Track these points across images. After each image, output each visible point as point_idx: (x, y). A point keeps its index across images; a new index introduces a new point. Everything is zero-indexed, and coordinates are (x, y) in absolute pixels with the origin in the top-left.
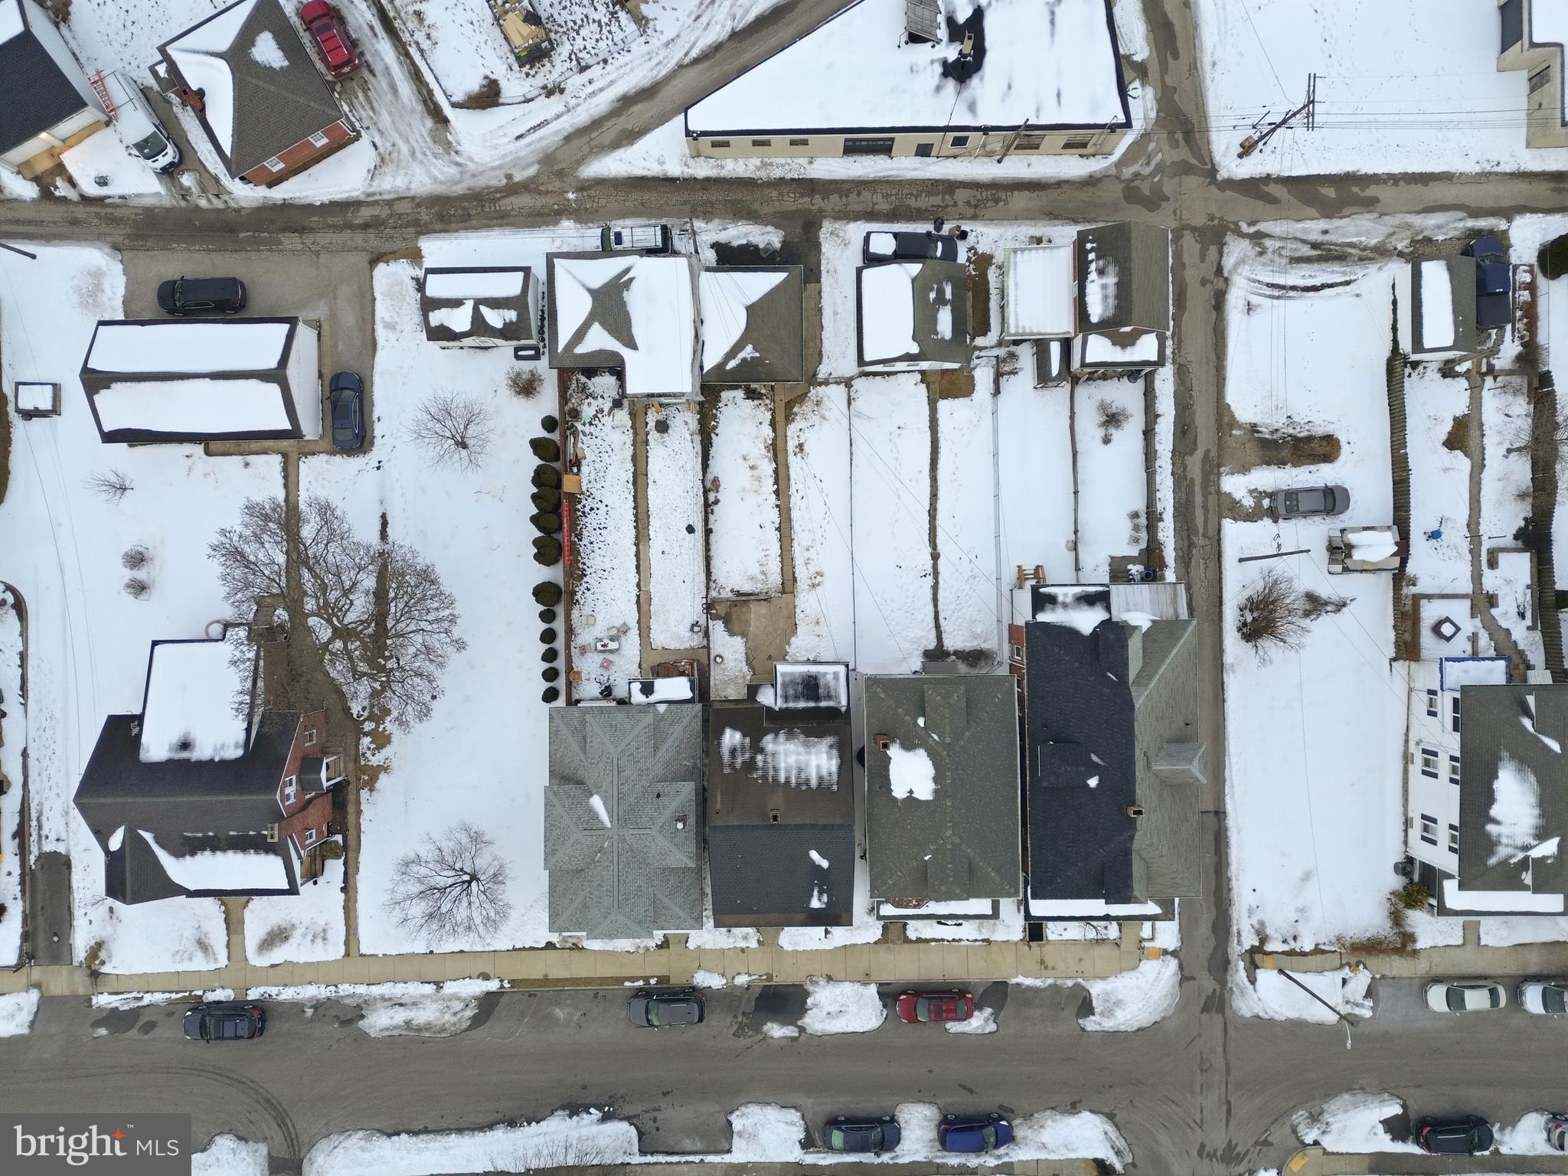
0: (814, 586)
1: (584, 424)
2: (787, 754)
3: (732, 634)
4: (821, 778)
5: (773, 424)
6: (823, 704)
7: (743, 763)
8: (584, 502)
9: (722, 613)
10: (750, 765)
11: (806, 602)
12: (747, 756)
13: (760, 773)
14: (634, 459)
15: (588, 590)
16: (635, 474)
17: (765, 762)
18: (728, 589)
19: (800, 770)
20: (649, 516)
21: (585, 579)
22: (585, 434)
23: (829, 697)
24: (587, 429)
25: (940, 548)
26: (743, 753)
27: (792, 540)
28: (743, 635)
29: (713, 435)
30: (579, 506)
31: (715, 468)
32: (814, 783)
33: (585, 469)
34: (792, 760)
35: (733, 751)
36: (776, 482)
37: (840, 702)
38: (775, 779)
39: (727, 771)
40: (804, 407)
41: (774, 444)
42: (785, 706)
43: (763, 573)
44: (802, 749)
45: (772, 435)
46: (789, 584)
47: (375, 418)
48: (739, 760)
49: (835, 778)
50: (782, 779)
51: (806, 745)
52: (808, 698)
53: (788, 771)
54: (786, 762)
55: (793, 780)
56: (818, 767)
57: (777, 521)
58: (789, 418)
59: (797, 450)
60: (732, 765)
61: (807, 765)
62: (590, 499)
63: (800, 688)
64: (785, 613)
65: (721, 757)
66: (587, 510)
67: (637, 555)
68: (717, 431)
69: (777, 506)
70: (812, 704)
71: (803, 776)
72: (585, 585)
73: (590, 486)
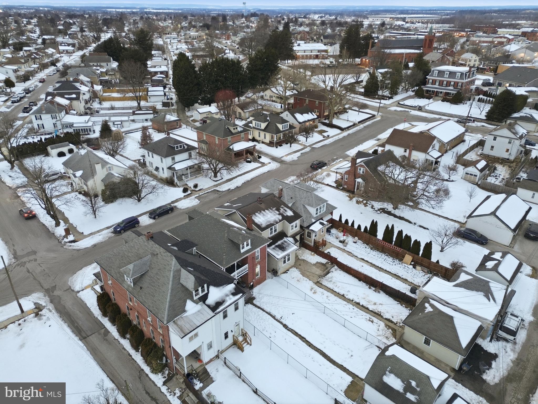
0: (312, 289)
3: (317, 263)
5: (389, 320)
7: (280, 210)
9: (327, 265)
10: (278, 210)
11: (309, 283)
12: (281, 212)
13: (274, 210)
14: (406, 280)
15: (366, 248)
16: (399, 277)
20: (380, 271)
21: (370, 249)
23: (274, 249)
24: (427, 276)
26: (283, 212)
27: (336, 296)
28: (315, 265)
31: (383, 295)
32: (257, 214)
33: (411, 267)
35: (286, 211)
36: (362, 306)
37: (270, 249)
38: (268, 210)
39: (282, 206)
40: (389, 333)
41: (380, 315)
42: (284, 240)
44: (269, 220)
45: (384, 317)
46: (320, 285)
48: (282, 209)
49: (253, 218)
52: (279, 245)
53: (267, 213)
54: (270, 215)
55: (263, 212)
56: (260, 218)
57: (347, 297)
58: (388, 326)
59: (371, 320)
61: (263, 217)
62: (398, 263)
63: (284, 246)
64: (311, 277)
65: (287, 208)
66: (395, 261)
67: (367, 261)
68: (399, 304)
69: (353, 300)
70: (277, 244)
71: (262, 214)
72: (368, 248)
73: (404, 265)
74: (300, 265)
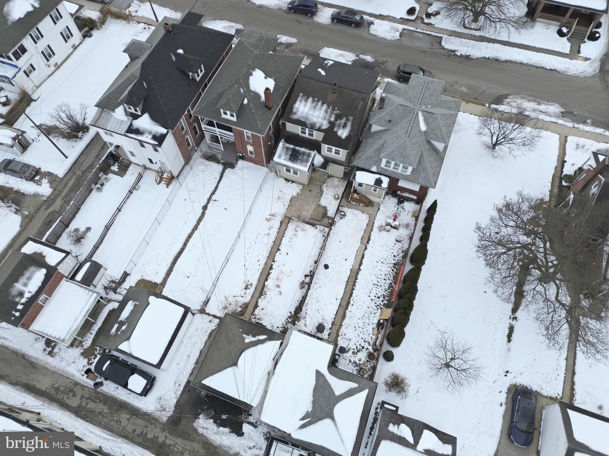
0: (273, 215)
1: (367, 349)
2: (318, 117)
3: (325, 208)
4: (306, 101)
5: (256, 306)
6: (292, 146)
7: (341, 119)
8: (382, 303)
9: (326, 219)
10: (338, 117)
11: (280, 209)
12: (338, 122)
13: (335, 112)
14: (344, 317)
15: (395, 256)
16: (347, 308)
17: (330, 116)
18: (318, 229)
19: (315, 108)
20: (347, 282)
21: (395, 262)
22: (369, 343)
23: (288, 149)
24: (366, 345)
25: (201, 211)
26: (340, 124)
27: (274, 242)
28: (319, 206)
29: (293, 313)
30: (386, 302)
31: (300, 294)
32: (310, 99)
33: (376, 321)
34: (317, 113)
35: (345, 126)
36: (269, 274)
37: (283, 144)
38: (329, 106)
39: (351, 118)
40: (234, 308)
41: (261, 294)
42: (311, 152)
43: (296, 231)
44: (310, 117)
45: (260, 300)
46: (286, 221)
47: (504, 406)
48: (343, 121)
49: (299, 99)
50: (325, 106)
51: (307, 118)
52: (298, 152)
53: (321, 109)
54: (320, 113)
55: (320, 104)
56: (305, 106)
57: (277, 254)
58: (246, 306)
59: (249, 286)
60: (348, 120)
61: (310, 109)
62: (378, 303)
63: (300, 157)
64: (294, 208)
65: (352, 126)
66: (382, 298)
67: (361, 264)
68: (289, 314)
69: (274, 261)
70: (297, 148)
71: (314, 104)
72: (395, 259)
73: (375, 311)
74: (310, 191)
